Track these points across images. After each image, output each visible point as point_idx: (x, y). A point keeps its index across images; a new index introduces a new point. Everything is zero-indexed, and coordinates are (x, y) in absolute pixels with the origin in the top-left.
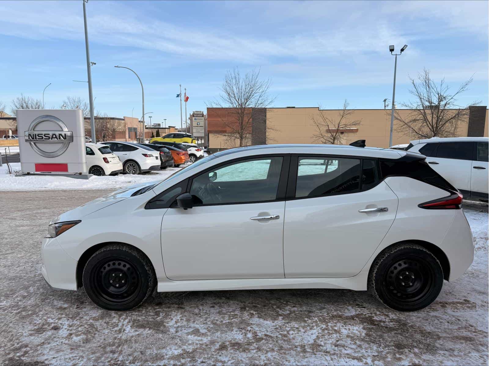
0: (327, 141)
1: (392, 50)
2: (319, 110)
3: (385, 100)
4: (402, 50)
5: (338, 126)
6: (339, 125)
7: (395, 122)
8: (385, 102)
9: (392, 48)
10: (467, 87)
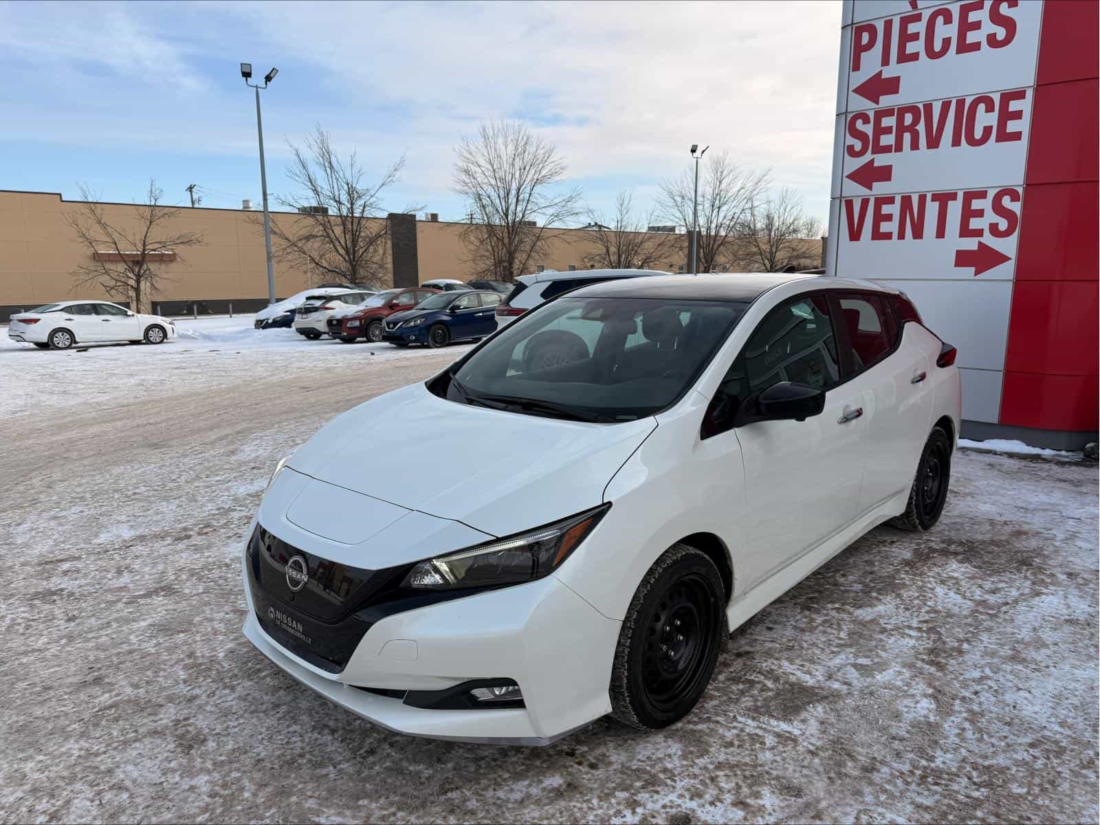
0: (120, 284)
1: (247, 75)
2: (62, 201)
3: (191, 189)
4: (268, 78)
5: (144, 245)
6: (144, 242)
7: (273, 238)
8: (191, 191)
9: (248, 71)
10: (398, 174)
